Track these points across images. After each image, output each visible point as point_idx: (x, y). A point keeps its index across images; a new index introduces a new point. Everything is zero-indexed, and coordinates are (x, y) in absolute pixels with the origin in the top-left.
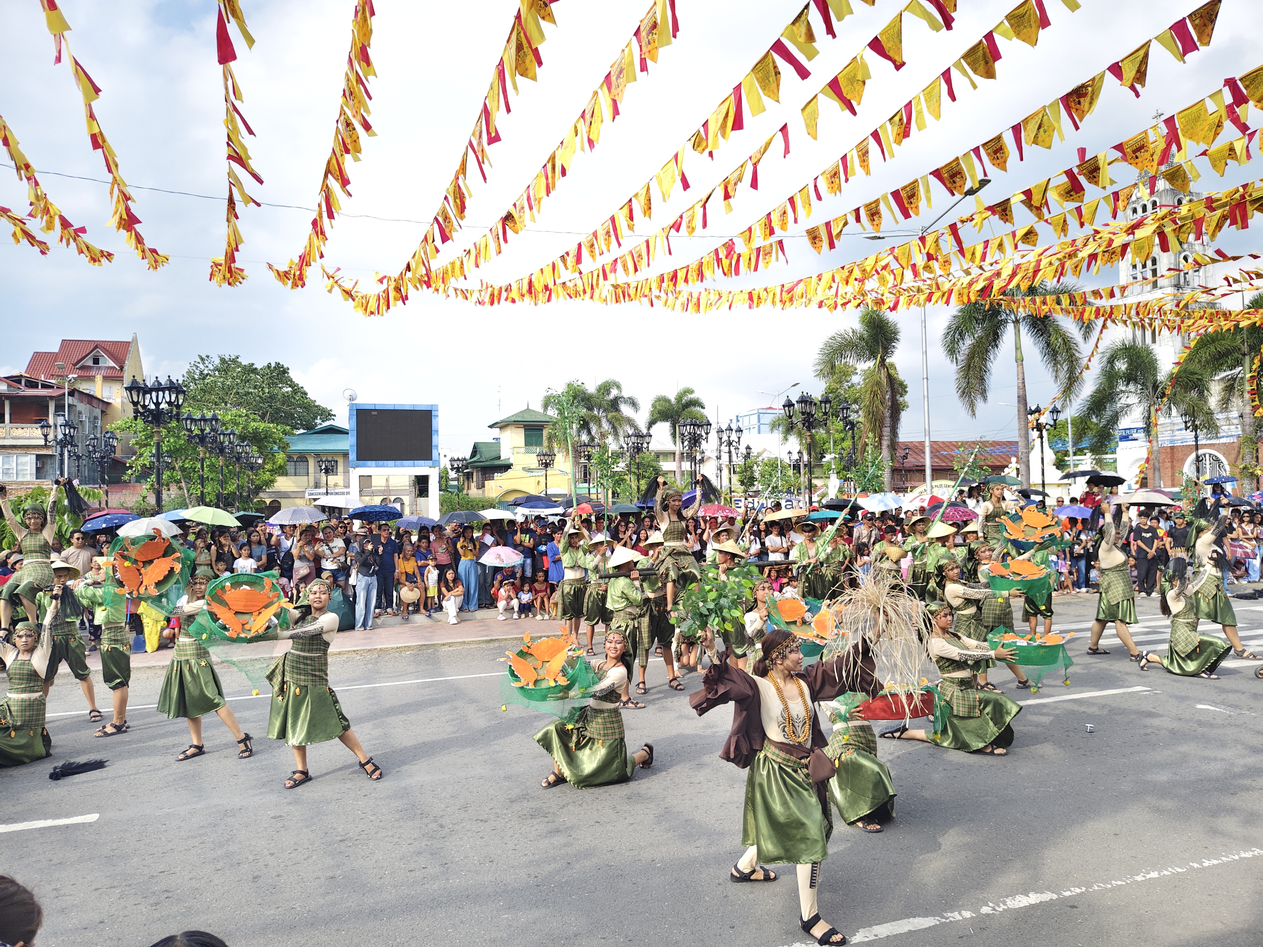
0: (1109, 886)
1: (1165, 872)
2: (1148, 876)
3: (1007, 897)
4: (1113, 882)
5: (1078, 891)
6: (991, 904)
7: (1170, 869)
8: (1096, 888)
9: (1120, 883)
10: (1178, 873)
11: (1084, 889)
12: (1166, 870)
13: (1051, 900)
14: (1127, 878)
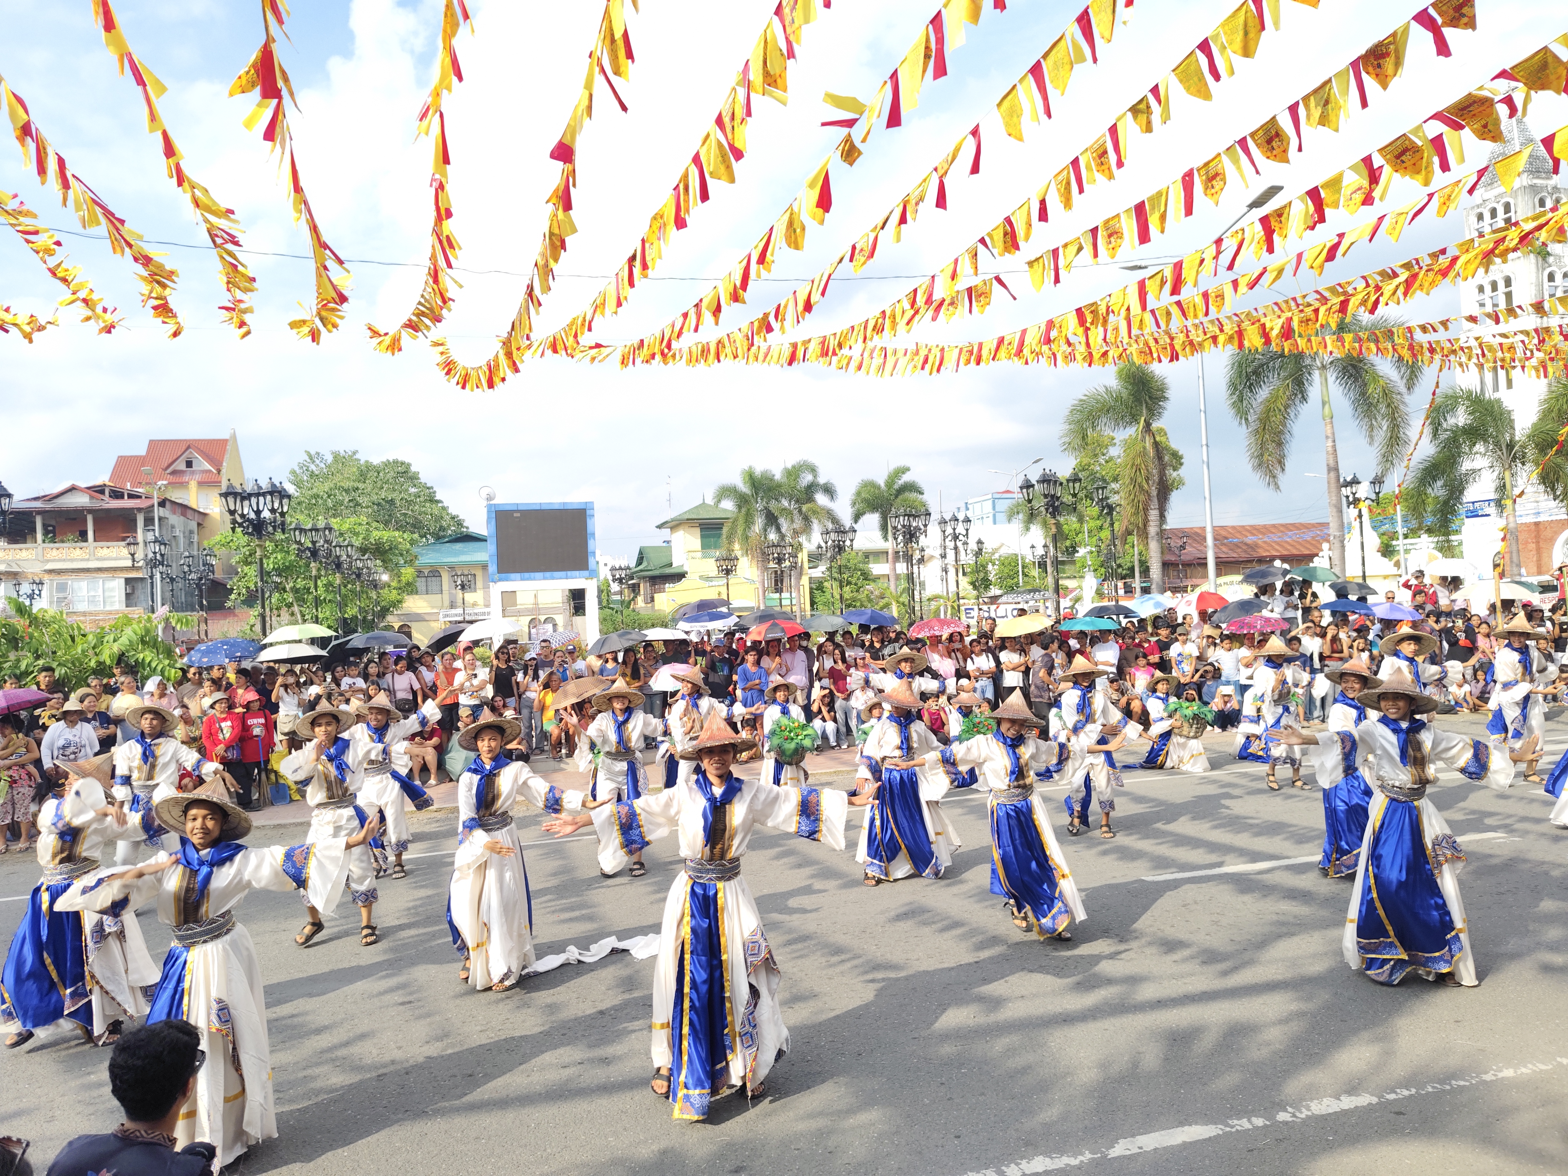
0: (1448, 1087)
1: (1524, 1070)
2: (1500, 1075)
3: (1312, 1100)
4: (1454, 1082)
5: (1406, 1093)
6: (1290, 1109)
7: (1530, 1066)
8: (1430, 1090)
9: (1462, 1083)
10: (1541, 1070)
11: (1413, 1091)
12: (1525, 1066)
13: (1370, 1104)
14: (1472, 1078)
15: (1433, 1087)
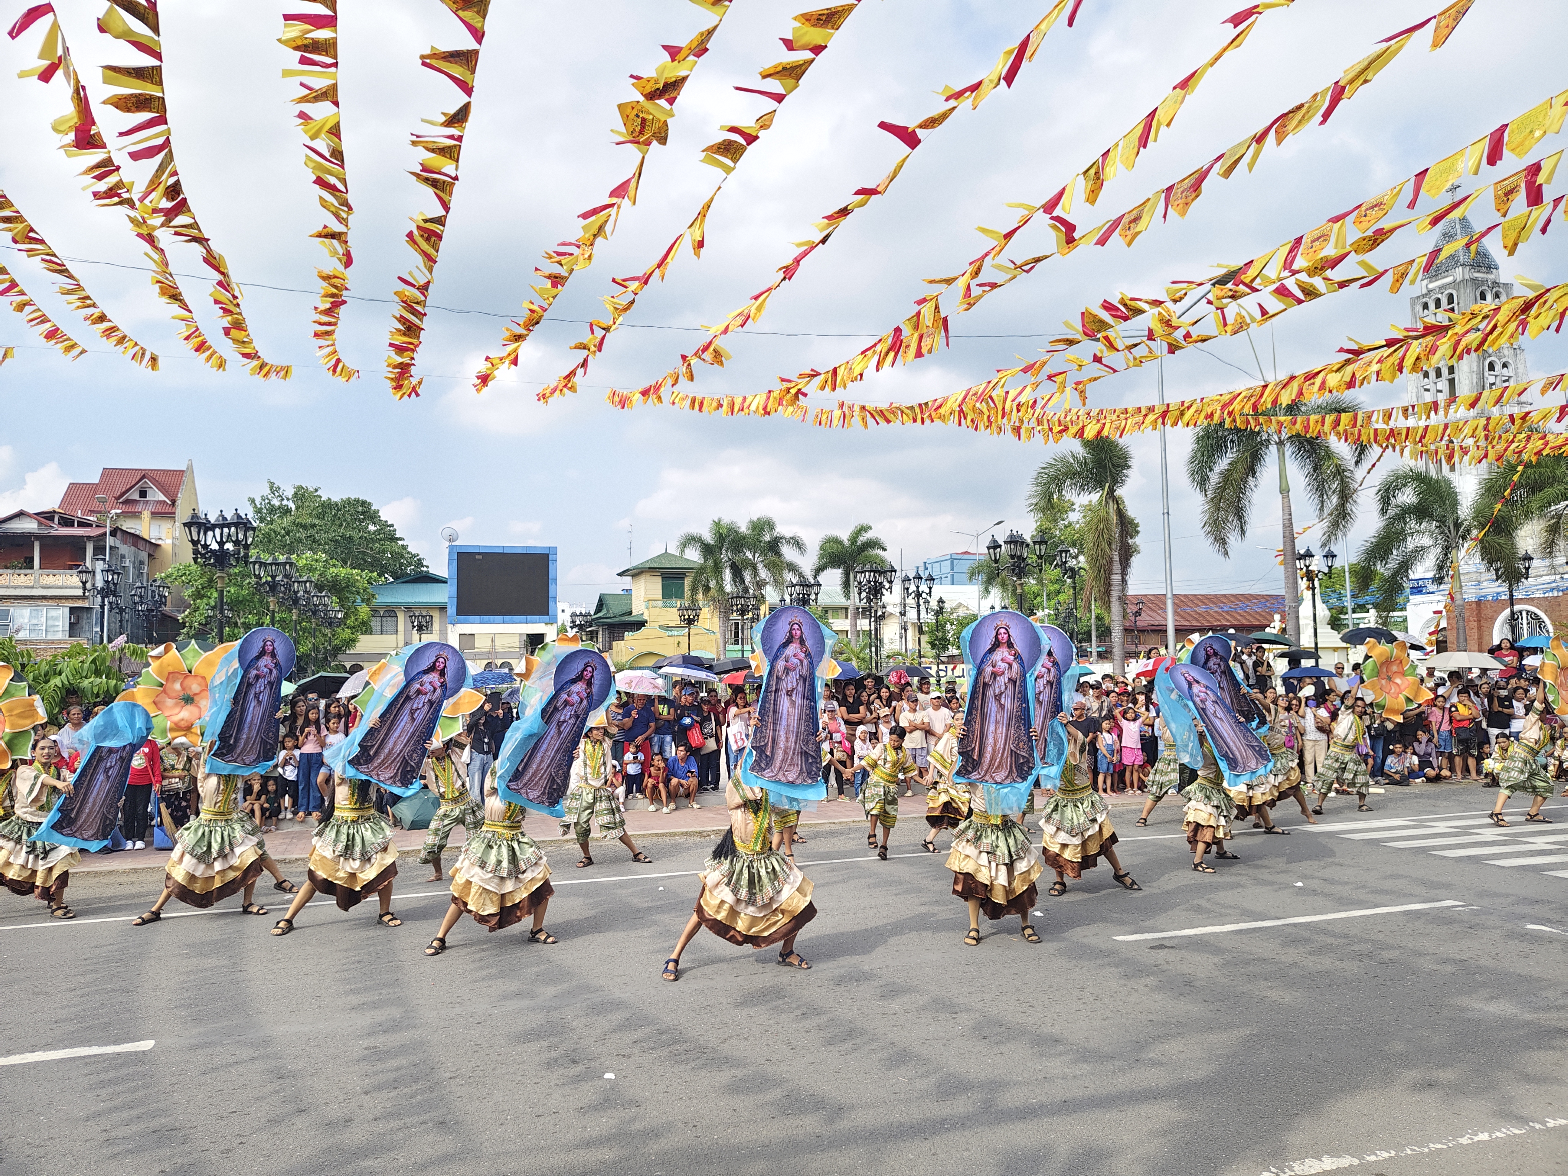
0: (1426, 1150)
1: (1498, 1134)
2: (1476, 1139)
3: (1294, 1160)
4: (1431, 1145)
5: (1386, 1155)
6: (1273, 1169)
7: (1504, 1130)
8: (1409, 1152)
9: (1439, 1146)
10: (1515, 1135)
11: (1393, 1153)
12: (1499, 1131)
13: (1351, 1165)
14: (1449, 1141)
15: (1412, 1150)
